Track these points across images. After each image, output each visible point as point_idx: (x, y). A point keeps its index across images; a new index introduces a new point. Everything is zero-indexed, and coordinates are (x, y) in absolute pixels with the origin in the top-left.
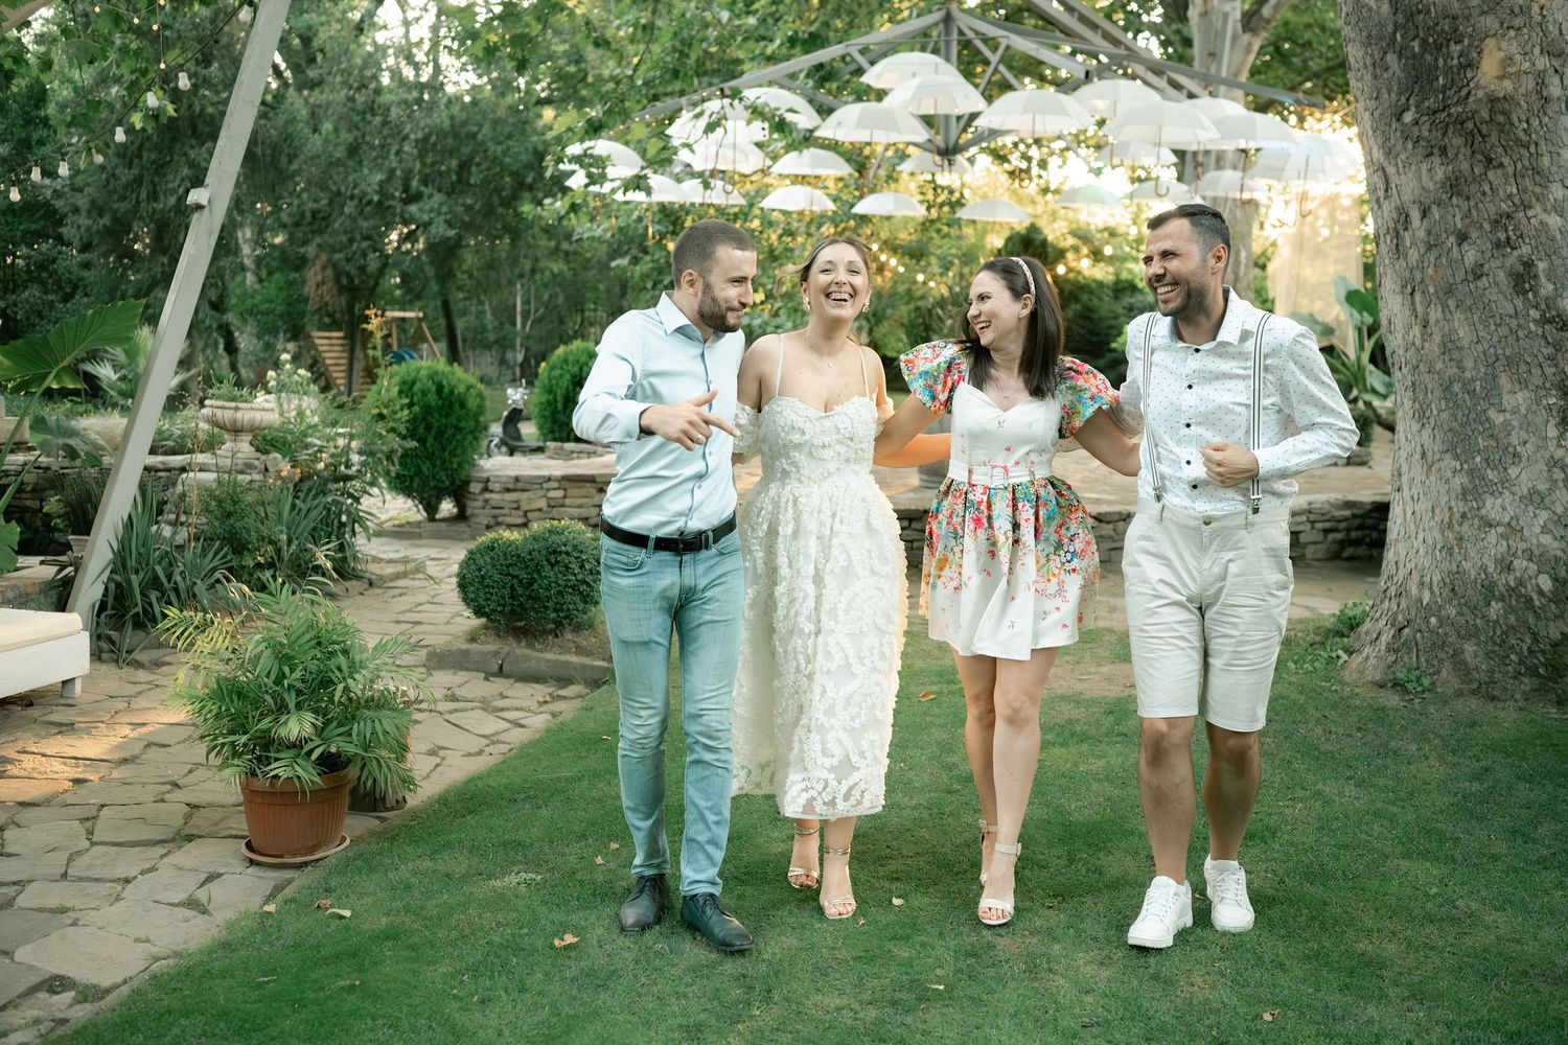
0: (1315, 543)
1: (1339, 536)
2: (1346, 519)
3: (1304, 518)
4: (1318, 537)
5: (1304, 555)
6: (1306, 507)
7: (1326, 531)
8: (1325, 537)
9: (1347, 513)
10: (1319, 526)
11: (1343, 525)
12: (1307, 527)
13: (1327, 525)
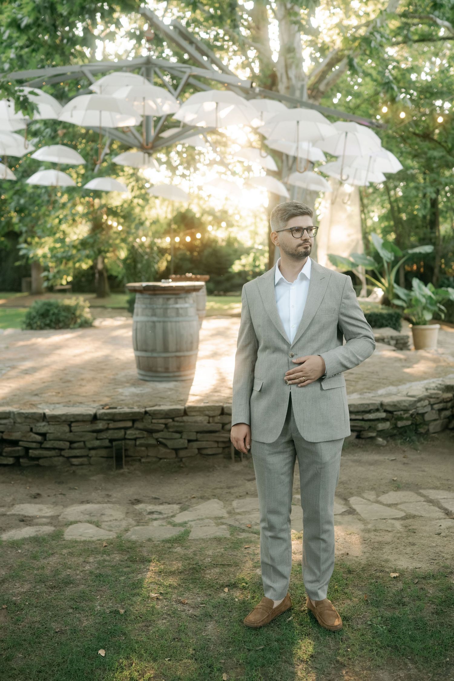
0: (435, 420)
1: (448, 413)
2: (451, 400)
3: (426, 402)
4: (435, 416)
5: (428, 430)
6: (426, 394)
7: (440, 410)
8: (439, 415)
9: (450, 395)
10: (436, 407)
11: (449, 404)
12: (428, 409)
13: (441, 405)
